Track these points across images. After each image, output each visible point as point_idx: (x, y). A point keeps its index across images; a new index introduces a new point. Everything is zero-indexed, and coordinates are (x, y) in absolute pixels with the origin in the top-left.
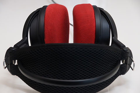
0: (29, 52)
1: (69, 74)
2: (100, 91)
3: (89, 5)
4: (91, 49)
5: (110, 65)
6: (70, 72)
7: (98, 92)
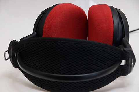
0: (27, 45)
1: (62, 69)
2: (96, 90)
3: (106, 5)
4: (85, 45)
5: (107, 64)
6: (63, 67)
7: (94, 90)
